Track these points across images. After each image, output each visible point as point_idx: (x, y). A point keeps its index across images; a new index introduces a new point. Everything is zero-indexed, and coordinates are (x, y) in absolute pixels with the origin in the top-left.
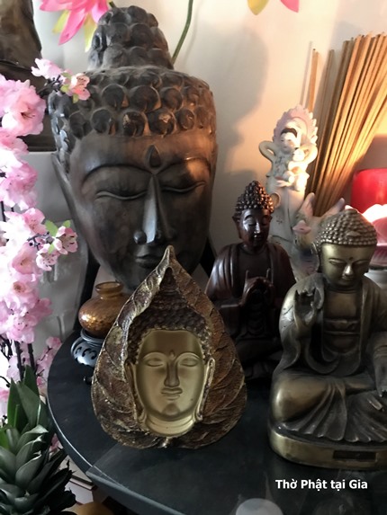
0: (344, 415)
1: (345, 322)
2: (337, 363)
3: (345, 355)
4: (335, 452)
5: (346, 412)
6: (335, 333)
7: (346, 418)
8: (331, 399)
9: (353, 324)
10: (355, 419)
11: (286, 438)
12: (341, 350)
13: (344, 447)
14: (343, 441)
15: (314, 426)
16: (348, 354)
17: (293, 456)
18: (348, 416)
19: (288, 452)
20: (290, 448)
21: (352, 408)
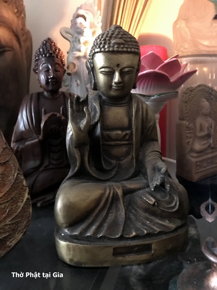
0: (122, 213)
1: (119, 132)
2: (116, 170)
3: (122, 162)
4: (115, 249)
5: (124, 210)
6: (113, 143)
7: (124, 216)
8: (110, 199)
9: (126, 134)
10: (132, 216)
11: (68, 243)
12: (118, 158)
13: (122, 243)
14: (122, 238)
15: (94, 227)
16: (125, 161)
17: (76, 260)
18: (126, 214)
19: (71, 257)
20: (72, 252)
21: (129, 206)
